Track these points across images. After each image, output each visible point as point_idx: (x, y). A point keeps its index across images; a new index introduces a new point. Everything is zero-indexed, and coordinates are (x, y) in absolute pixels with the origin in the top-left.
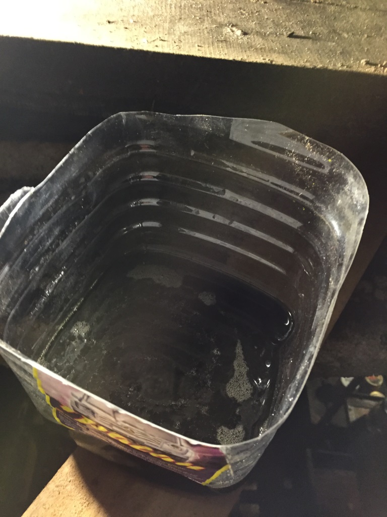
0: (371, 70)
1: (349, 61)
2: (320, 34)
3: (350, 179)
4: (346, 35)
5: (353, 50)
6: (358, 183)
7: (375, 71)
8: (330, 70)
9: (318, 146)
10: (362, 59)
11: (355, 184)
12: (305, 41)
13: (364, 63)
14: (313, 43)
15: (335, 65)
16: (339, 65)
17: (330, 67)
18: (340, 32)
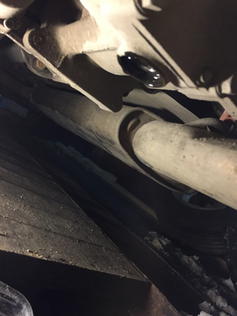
0: (31, 255)
1: (22, 250)
2: (9, 235)
3: (24, 307)
4: (19, 236)
5: (23, 244)
6: (28, 309)
7: (33, 255)
8: (16, 254)
9: (12, 290)
10: (27, 249)
11: (27, 309)
12: (4, 237)
13: (28, 251)
14: (7, 239)
15: (17, 251)
16: (19, 251)
17: (16, 252)
18: (17, 234)
